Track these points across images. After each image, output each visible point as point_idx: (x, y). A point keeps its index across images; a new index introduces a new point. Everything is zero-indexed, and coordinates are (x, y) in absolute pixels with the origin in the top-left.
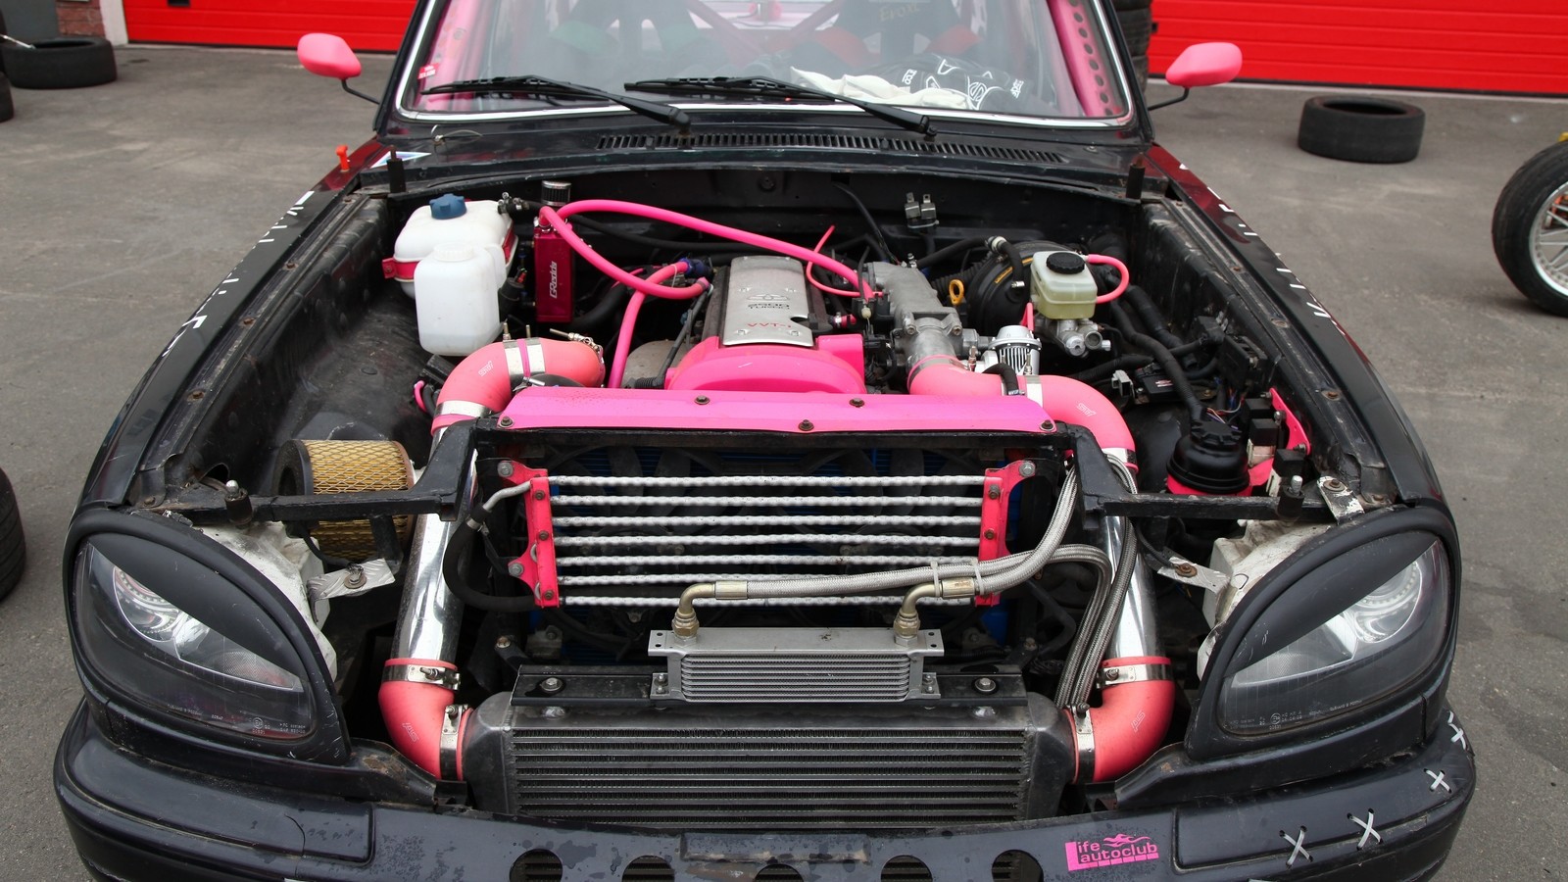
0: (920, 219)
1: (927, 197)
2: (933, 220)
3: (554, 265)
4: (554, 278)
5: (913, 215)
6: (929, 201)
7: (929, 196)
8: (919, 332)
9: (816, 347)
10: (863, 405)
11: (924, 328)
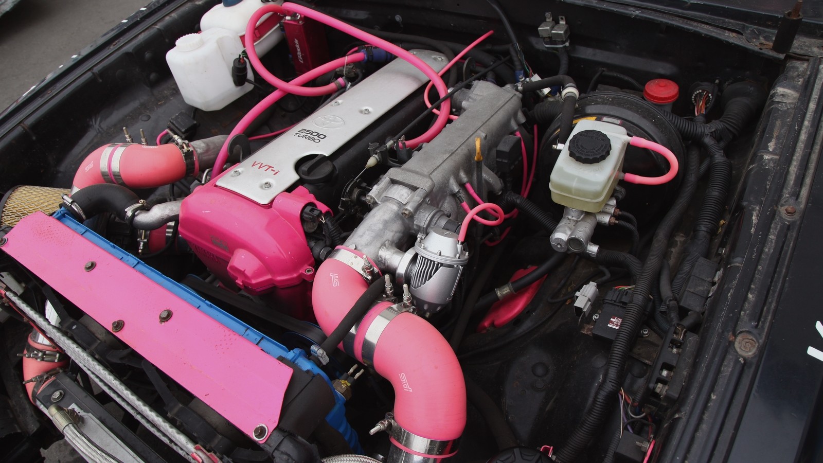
0: (551, 40)
1: (562, 19)
2: (563, 42)
3: (296, 41)
4: (299, 50)
5: (545, 35)
6: (564, 23)
7: (564, 18)
8: (379, 203)
9: (270, 205)
10: (167, 321)
11: (387, 199)
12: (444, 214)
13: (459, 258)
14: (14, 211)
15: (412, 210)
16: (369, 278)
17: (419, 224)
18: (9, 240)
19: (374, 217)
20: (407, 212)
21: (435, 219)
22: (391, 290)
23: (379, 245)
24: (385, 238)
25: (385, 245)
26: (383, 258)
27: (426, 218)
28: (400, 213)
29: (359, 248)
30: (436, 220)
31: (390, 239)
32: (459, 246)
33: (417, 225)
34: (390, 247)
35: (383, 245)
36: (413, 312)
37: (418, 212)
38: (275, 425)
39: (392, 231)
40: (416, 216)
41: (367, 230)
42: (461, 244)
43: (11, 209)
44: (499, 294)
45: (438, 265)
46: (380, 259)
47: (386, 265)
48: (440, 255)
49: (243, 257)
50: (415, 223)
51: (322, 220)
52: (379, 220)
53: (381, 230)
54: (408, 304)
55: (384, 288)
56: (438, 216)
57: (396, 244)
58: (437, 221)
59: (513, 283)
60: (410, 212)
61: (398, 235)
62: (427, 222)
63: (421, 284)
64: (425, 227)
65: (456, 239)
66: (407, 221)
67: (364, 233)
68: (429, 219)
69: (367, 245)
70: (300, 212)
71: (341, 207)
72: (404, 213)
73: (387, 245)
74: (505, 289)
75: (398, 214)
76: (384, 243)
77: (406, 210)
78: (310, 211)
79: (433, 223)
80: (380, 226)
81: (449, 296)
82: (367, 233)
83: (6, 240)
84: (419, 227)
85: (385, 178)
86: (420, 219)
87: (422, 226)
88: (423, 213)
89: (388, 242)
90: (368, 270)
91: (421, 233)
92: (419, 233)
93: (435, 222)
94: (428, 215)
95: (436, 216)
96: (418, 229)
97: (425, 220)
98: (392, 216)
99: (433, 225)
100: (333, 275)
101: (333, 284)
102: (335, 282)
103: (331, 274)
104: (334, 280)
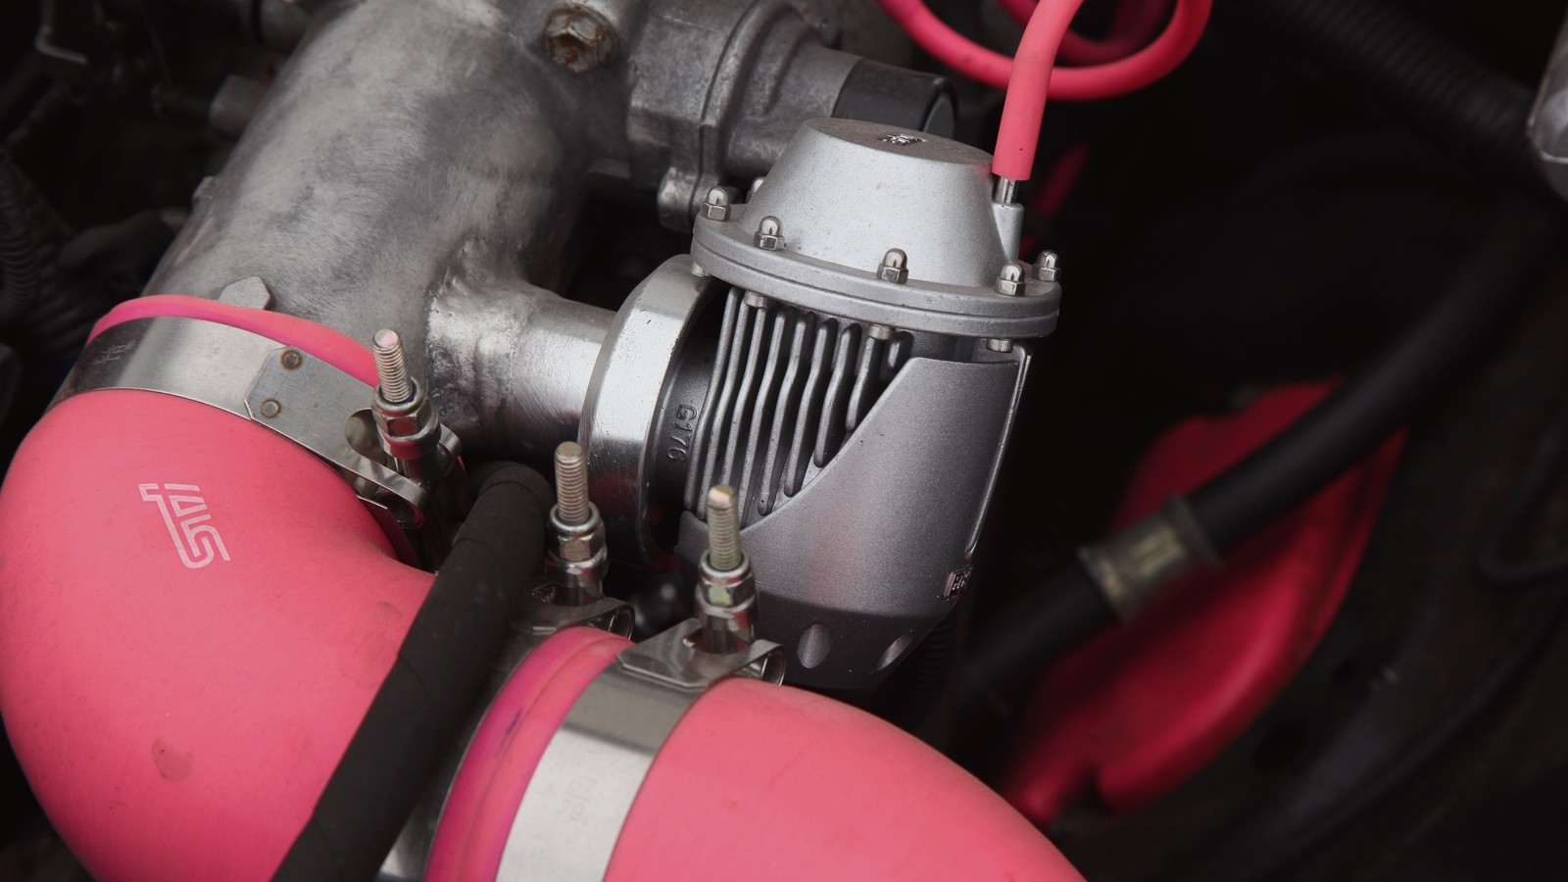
12: (810, 36)
13: (1021, 290)
15: (612, 16)
16: (409, 490)
17: (672, 108)
19: (348, 83)
20: (583, 31)
21: (769, 69)
22: (594, 547)
23: (417, 267)
24: (450, 224)
25: (459, 271)
26: (464, 355)
27: (710, 62)
28: (520, 42)
29: (295, 297)
30: (775, 68)
31: (486, 225)
32: (1005, 217)
33: (651, 118)
34: (490, 280)
35: (446, 272)
36: (768, 676)
37: (649, 29)
39: (492, 174)
40: (641, 58)
41: (320, 172)
42: (1016, 200)
44: (1111, 581)
45: (882, 347)
46: (441, 366)
47: (491, 400)
48: (902, 276)
50: (636, 102)
52: (388, 104)
53: (419, 167)
54: (733, 627)
55: (551, 540)
56: (786, 48)
57: (523, 256)
58: (780, 79)
59: (1197, 496)
60: (605, 30)
61: (526, 197)
62: (724, 90)
63: (772, 498)
64: (711, 121)
65: (980, 171)
66: (569, 99)
67: (307, 196)
68: (732, 64)
69: (347, 276)
71: (56, 40)
72: (568, 40)
73: (469, 266)
74: (1149, 544)
75: (510, 54)
76: (452, 253)
77: (575, 13)
79: (761, 94)
80: (403, 141)
81: (957, 561)
82: (321, 191)
84: (670, 126)
86: (673, 74)
87: (690, 123)
88: (680, 28)
89: (477, 247)
90: (402, 439)
91: (685, 169)
92: (673, 171)
93: (769, 85)
94: (721, 39)
95: (769, 48)
96: (665, 144)
97: (710, 74)
98: (472, 67)
99: (760, 108)
100: (166, 494)
101: (182, 553)
102: (190, 535)
103: (143, 488)
104: (177, 521)
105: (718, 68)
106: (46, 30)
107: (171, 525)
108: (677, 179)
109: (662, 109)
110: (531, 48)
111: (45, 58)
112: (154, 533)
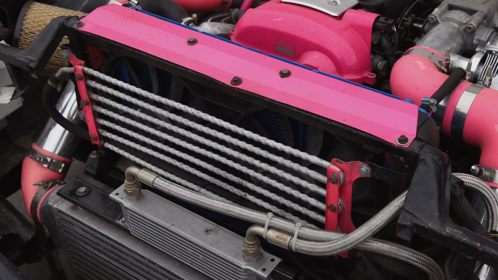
8: (440, 22)
9: (340, 17)
10: (288, 76)
11: (447, 20)
14: (36, 20)
15: (475, 26)
16: (445, 70)
18: (85, 24)
20: (471, 27)
22: (470, 76)
24: (451, 46)
28: (461, 29)
31: (455, 48)
33: (477, 39)
34: (454, 54)
37: (478, 29)
38: (415, 136)
39: (456, 42)
40: (477, 32)
41: (436, 38)
43: (33, 19)
47: (453, 66)
49: (316, 57)
50: (475, 38)
51: (394, 28)
52: (444, 33)
53: (448, 39)
56: (495, 35)
61: (459, 47)
62: (487, 37)
64: (485, 40)
66: (466, 37)
67: (434, 40)
68: (489, 34)
69: (439, 48)
70: (373, 21)
72: (469, 28)
73: (452, 51)
77: (471, 24)
78: (385, 20)
80: (446, 36)
82: (436, 40)
83: (83, 24)
84: (479, 41)
85: (444, 4)
86: (481, 34)
87: (482, 40)
88: (482, 30)
89: (453, 50)
90: (446, 62)
91: (480, 47)
92: (478, 47)
93: (493, 38)
94: (488, 31)
95: (493, 34)
96: (478, 43)
97: (486, 35)
98: (455, 31)
99: (491, 41)
100: (419, 62)
101: (421, 67)
102: (422, 66)
103: (416, 61)
104: (420, 65)
105: (487, 34)
106: (399, 25)
107: (419, 65)
108: (479, 48)
109: (479, 38)
110: (463, 30)
111: (399, 28)
112: (417, 66)
